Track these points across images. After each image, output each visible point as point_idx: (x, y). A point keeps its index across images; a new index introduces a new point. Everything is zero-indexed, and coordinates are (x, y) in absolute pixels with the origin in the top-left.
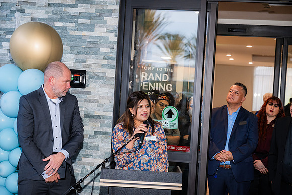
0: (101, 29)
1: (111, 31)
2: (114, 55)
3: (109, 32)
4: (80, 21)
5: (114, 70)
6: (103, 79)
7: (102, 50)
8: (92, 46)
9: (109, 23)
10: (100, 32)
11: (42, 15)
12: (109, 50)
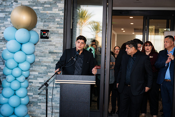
0: (56, 9)
1: (61, 10)
2: (63, 22)
3: (60, 11)
4: (45, 6)
5: (63, 30)
6: (57, 34)
7: (56, 20)
8: (51, 18)
9: (59, 6)
10: (55, 11)
11: (26, 3)
12: (60, 20)
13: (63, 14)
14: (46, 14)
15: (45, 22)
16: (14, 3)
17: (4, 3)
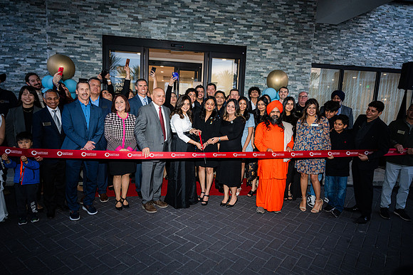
1: (99, 60)
4: (83, 55)
7: (95, 69)
8: (90, 67)
9: (97, 56)
10: (93, 61)
11: (62, 51)
12: (99, 69)
13: (102, 64)
14: (83, 63)
15: (83, 71)
16: (48, 51)
17: (34, 49)
